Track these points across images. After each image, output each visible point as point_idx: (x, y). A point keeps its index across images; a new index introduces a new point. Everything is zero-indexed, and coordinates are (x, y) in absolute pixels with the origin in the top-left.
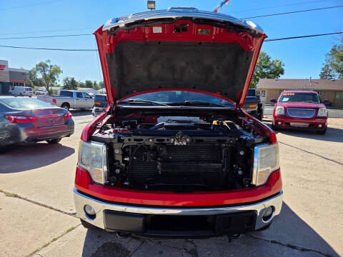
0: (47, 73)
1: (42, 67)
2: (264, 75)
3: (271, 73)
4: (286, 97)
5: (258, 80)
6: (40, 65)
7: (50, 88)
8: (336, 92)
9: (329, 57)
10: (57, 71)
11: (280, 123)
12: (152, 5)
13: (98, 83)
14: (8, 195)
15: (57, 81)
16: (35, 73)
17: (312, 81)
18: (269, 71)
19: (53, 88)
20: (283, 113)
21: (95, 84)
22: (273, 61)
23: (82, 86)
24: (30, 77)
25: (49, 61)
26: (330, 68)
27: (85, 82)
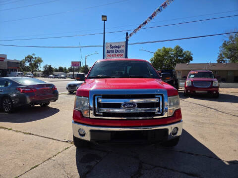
0: (33, 62)
1: (29, 58)
2: (179, 61)
3: (184, 60)
4: (192, 74)
5: (175, 64)
6: (28, 57)
7: (34, 72)
8: (227, 71)
9: (222, 49)
10: (40, 61)
11: (189, 91)
12: (105, 18)
13: (67, 68)
14: (25, 133)
15: (39, 68)
16: (24, 62)
17: (211, 64)
18: (183, 58)
19: (37, 73)
20: (190, 84)
21: (65, 69)
22: (185, 52)
23: (56, 70)
24: (21, 66)
25: (34, 54)
26: (223, 56)
27: (58, 68)
